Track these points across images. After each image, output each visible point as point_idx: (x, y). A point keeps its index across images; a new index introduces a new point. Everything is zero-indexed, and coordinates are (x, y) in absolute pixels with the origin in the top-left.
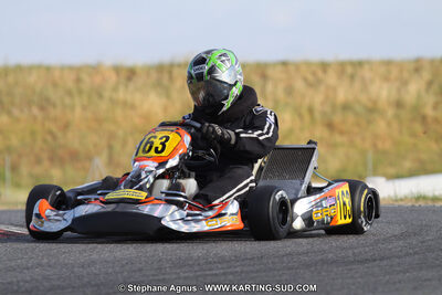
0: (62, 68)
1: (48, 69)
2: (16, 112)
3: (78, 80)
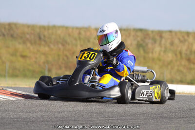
0: (73, 28)
1: (67, 28)
2: (52, 46)
3: (80, 33)
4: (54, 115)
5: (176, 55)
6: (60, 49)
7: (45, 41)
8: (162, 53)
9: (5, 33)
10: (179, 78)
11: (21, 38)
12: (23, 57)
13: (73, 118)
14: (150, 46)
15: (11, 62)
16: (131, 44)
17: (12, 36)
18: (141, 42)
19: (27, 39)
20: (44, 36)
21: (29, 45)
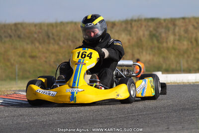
4: (71, 116)
5: (191, 42)
6: (70, 46)
7: (54, 39)
8: (177, 42)
9: (12, 34)
10: (196, 66)
11: (29, 38)
12: (33, 57)
13: (92, 118)
14: (163, 35)
15: (21, 64)
16: (144, 35)
17: (19, 37)
18: (154, 32)
19: (36, 39)
20: (53, 34)
21: (37, 44)
